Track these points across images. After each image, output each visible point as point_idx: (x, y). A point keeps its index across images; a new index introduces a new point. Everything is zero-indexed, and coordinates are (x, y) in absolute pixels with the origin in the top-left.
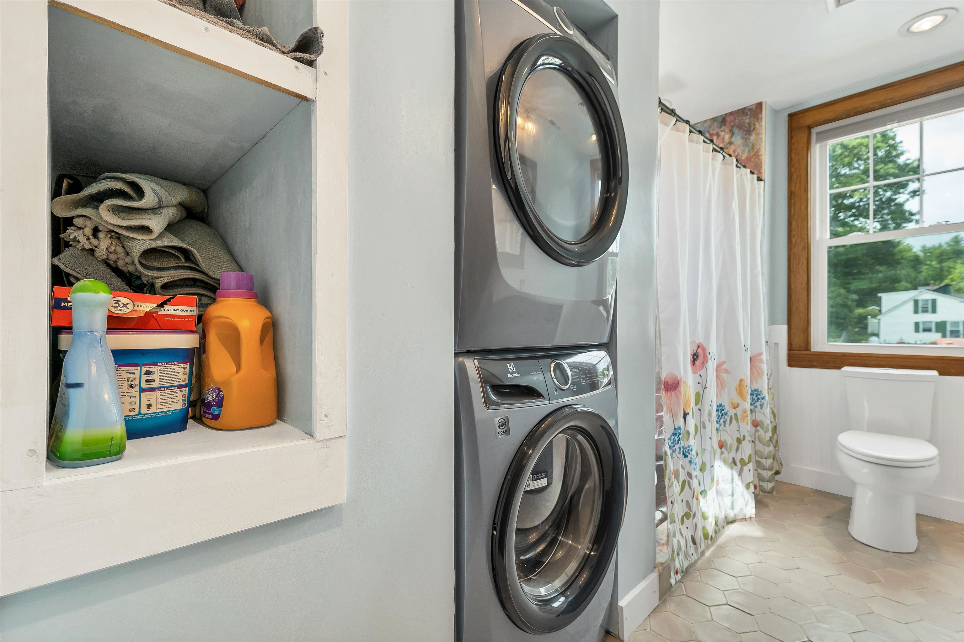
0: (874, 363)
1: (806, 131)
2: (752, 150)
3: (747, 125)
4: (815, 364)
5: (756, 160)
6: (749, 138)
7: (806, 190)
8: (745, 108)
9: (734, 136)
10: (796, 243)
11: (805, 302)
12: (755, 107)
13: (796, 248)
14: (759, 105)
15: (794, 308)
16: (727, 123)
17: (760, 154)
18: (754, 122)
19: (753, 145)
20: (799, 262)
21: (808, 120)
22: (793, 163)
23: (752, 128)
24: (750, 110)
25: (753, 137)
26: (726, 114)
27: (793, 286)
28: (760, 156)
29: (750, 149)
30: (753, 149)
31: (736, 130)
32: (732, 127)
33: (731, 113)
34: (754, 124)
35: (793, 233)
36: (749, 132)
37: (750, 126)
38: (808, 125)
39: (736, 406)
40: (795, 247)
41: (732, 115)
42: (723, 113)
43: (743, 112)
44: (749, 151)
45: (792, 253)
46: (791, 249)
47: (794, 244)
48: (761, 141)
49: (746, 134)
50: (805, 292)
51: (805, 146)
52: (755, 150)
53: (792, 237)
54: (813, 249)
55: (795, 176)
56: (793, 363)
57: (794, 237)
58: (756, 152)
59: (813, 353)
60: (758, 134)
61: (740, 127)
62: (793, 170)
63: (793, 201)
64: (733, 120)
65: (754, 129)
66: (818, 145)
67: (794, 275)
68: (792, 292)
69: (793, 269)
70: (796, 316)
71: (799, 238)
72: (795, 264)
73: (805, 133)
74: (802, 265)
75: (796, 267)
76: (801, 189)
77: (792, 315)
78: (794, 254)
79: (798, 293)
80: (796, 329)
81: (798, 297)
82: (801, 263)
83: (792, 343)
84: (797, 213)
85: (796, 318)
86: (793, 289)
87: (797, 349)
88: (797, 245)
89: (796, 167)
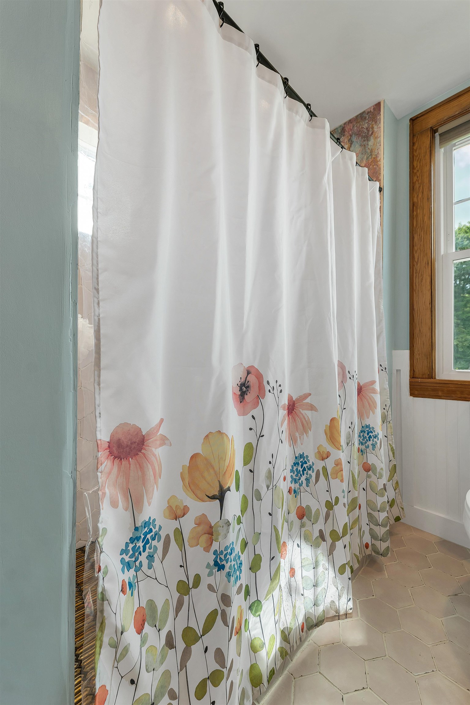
1: (429, 134)
2: (370, 157)
3: (366, 131)
4: (440, 394)
5: (375, 166)
6: (368, 144)
7: (429, 199)
8: (364, 112)
9: (353, 144)
10: (418, 259)
11: (429, 324)
12: (373, 109)
13: (419, 264)
14: (378, 105)
15: (417, 331)
16: (346, 133)
17: (378, 159)
18: (373, 125)
19: (371, 151)
20: (422, 279)
21: (431, 121)
22: (415, 171)
23: (370, 133)
24: (368, 113)
25: (370, 143)
26: (345, 124)
27: (415, 307)
28: (378, 161)
29: (368, 156)
30: (371, 155)
31: (354, 139)
32: (351, 136)
33: (350, 121)
34: (373, 128)
35: (416, 248)
36: (368, 137)
37: (368, 131)
38: (431, 126)
39: (325, 456)
40: (417, 264)
41: (351, 123)
42: (341, 122)
43: (361, 117)
44: (367, 158)
45: (414, 268)
46: (413, 265)
47: (416, 260)
48: (379, 144)
49: (364, 141)
50: (429, 312)
51: (428, 153)
52: (373, 156)
53: (414, 252)
54: (438, 266)
55: (417, 185)
56: (416, 392)
57: (416, 252)
58: (374, 158)
59: (438, 382)
60: (376, 138)
61: (359, 134)
62: (415, 178)
63: (415, 213)
64: (352, 128)
65: (372, 133)
66: (442, 150)
67: (417, 294)
68: (415, 314)
69: (416, 288)
70: (419, 340)
71: (422, 253)
72: (417, 282)
73: (428, 136)
74: (425, 282)
75: (419, 285)
76: (423, 198)
77: (415, 339)
78: (416, 270)
79: (421, 314)
80: (419, 355)
81: (421, 320)
82: (424, 281)
83: (415, 370)
84: (420, 225)
85: (419, 342)
86: (416, 310)
87: (420, 376)
88: (419, 261)
89: (418, 175)
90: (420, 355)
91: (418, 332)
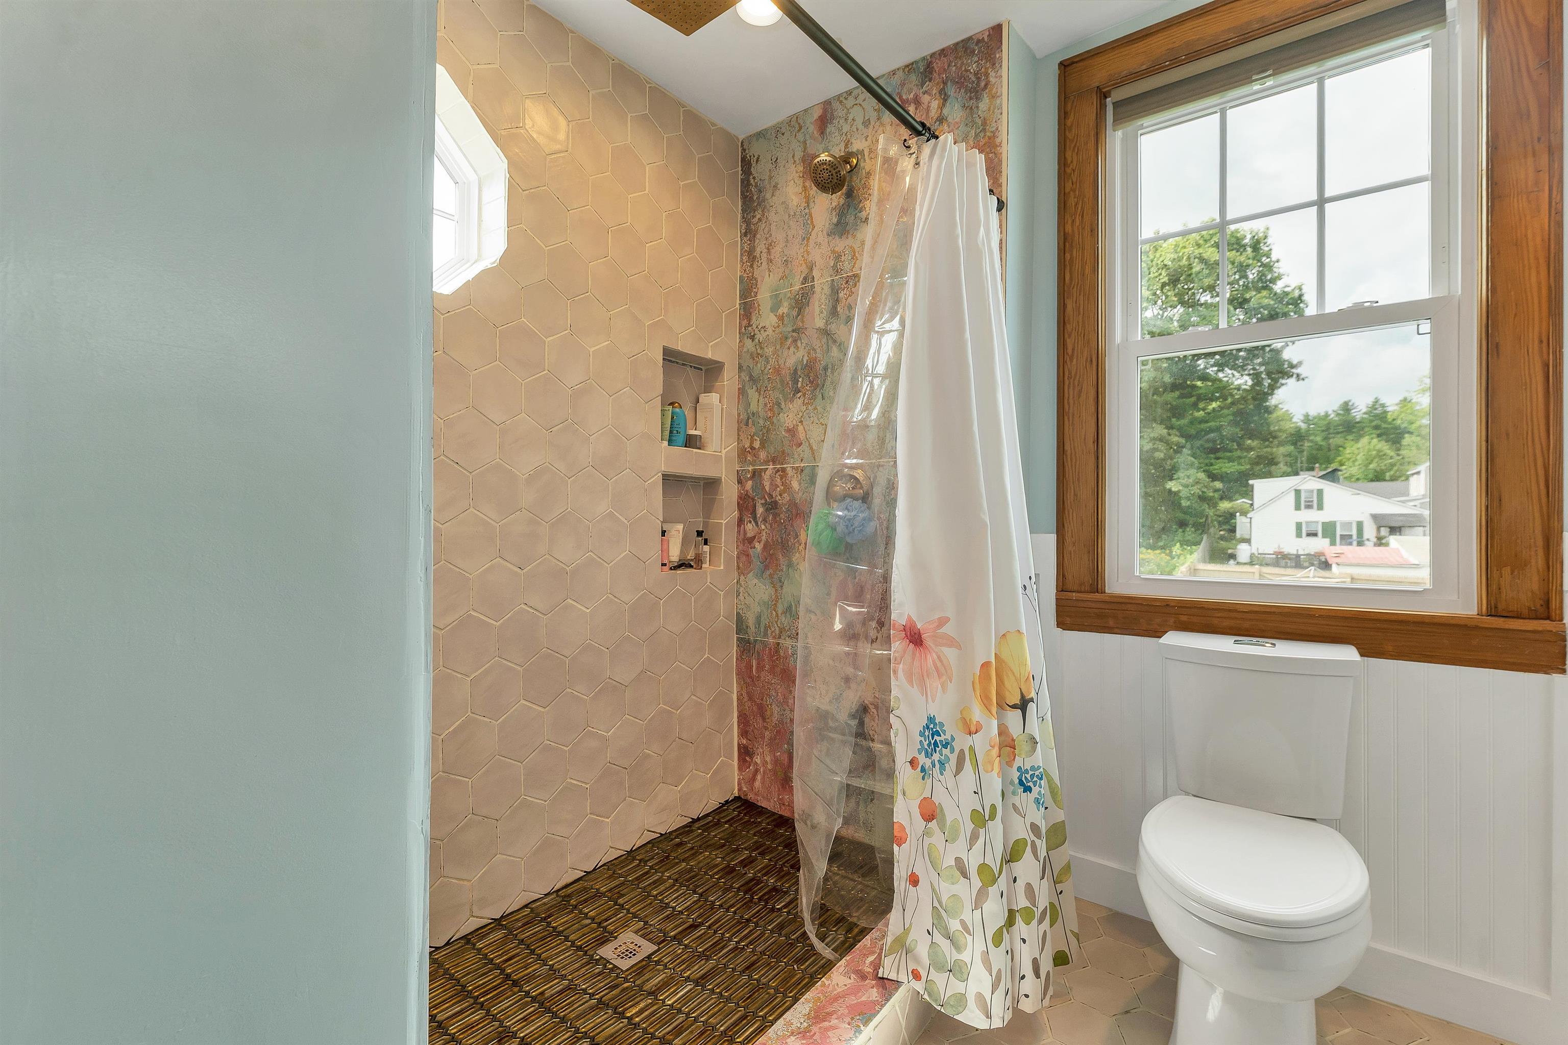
0: (1226, 623)
1: (1094, 99)
2: (982, 135)
3: (973, 79)
4: (1111, 623)
5: (991, 155)
6: (978, 107)
7: (1094, 231)
8: (970, 39)
9: (949, 101)
10: (1073, 349)
11: (1092, 483)
12: (989, 35)
13: (1075, 360)
14: (997, 31)
15: (1070, 497)
16: (935, 75)
17: (998, 141)
18: (986, 69)
19: (984, 123)
20: (1080, 391)
21: (1098, 75)
22: (1069, 170)
23: (983, 84)
24: (979, 41)
25: (984, 104)
26: (933, 55)
27: (1067, 447)
28: (997, 146)
29: (978, 131)
30: (984, 130)
31: (951, 90)
32: (945, 83)
33: (943, 52)
34: (987, 75)
35: (1069, 327)
36: (977, 92)
37: (979, 79)
38: (1097, 84)
40: (1071, 361)
41: (945, 56)
42: (927, 52)
43: (964, 48)
44: (976, 135)
45: (1066, 370)
46: (1064, 362)
47: (1070, 351)
48: (1000, 111)
49: (971, 98)
50: (1092, 459)
51: (1093, 138)
52: (988, 134)
53: (1066, 336)
54: (1111, 365)
55: (1072, 201)
56: (1068, 620)
57: (1070, 334)
58: (990, 138)
59: (1107, 599)
60: (993, 97)
61: (960, 82)
62: (1069, 185)
63: (1068, 256)
64: (946, 67)
65: (986, 85)
66: (1119, 134)
67: (1071, 422)
68: (1067, 460)
69: (1069, 408)
70: (1074, 514)
71: (1080, 338)
72: (1071, 397)
73: (1092, 103)
74: (1086, 399)
75: (1074, 403)
76: (1083, 228)
77: (1066, 513)
78: (1070, 373)
79: (1078, 463)
80: (1074, 544)
81: (1079, 473)
82: (1083, 395)
83: (1066, 574)
84: (1077, 281)
85: (1075, 519)
86: (1069, 453)
87: (1075, 588)
88: (1075, 354)
89: (1074, 180)
90: (1076, 544)
91: (1072, 498)
